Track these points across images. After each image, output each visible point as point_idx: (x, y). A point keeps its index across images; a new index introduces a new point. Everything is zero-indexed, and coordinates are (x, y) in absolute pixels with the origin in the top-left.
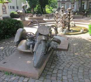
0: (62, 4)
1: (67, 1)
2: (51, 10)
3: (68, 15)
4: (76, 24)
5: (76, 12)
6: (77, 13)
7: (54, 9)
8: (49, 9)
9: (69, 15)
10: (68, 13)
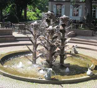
0: (57, 5)
1: (66, 1)
2: (38, 15)
3: (61, 31)
4: (79, 48)
5: (81, 23)
6: (82, 25)
7: (43, 13)
8: (34, 13)
9: (63, 31)
10: (61, 28)
